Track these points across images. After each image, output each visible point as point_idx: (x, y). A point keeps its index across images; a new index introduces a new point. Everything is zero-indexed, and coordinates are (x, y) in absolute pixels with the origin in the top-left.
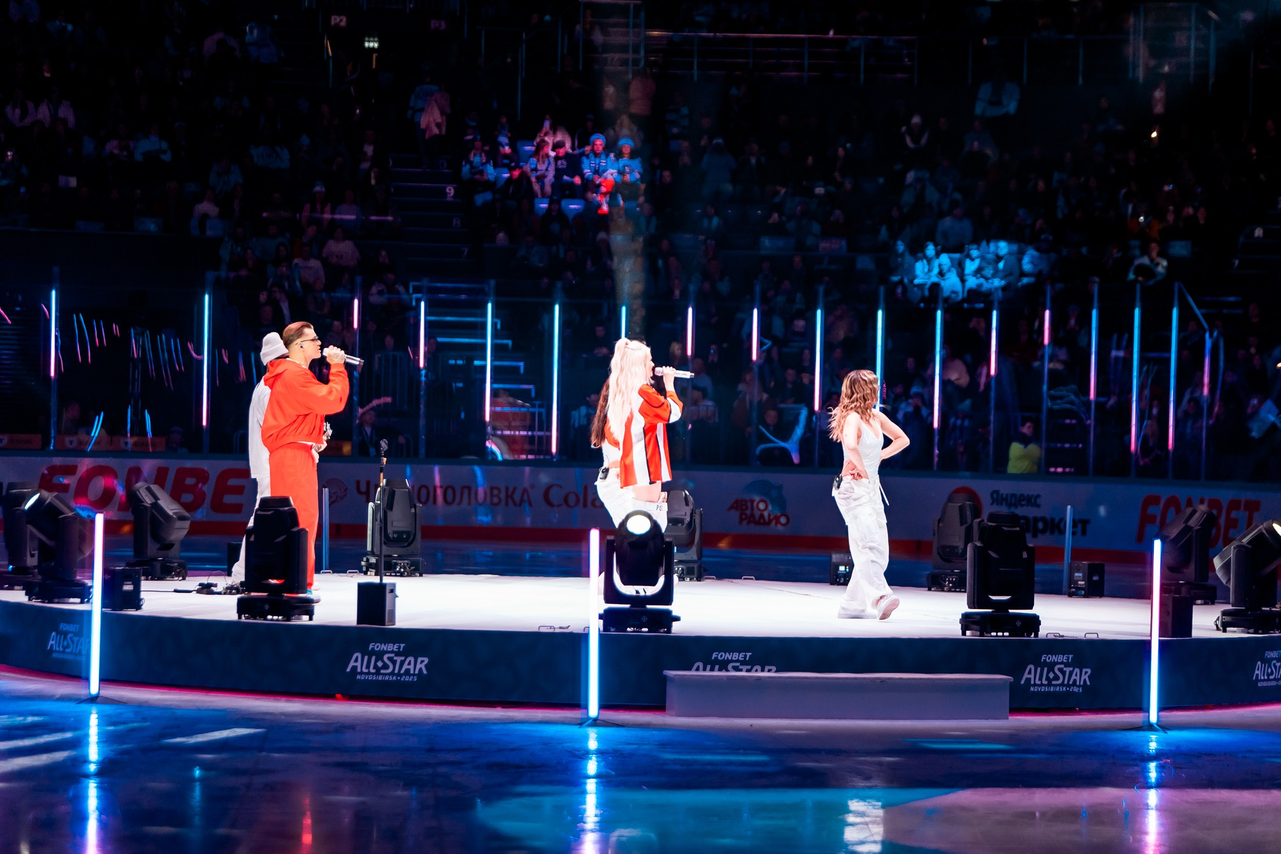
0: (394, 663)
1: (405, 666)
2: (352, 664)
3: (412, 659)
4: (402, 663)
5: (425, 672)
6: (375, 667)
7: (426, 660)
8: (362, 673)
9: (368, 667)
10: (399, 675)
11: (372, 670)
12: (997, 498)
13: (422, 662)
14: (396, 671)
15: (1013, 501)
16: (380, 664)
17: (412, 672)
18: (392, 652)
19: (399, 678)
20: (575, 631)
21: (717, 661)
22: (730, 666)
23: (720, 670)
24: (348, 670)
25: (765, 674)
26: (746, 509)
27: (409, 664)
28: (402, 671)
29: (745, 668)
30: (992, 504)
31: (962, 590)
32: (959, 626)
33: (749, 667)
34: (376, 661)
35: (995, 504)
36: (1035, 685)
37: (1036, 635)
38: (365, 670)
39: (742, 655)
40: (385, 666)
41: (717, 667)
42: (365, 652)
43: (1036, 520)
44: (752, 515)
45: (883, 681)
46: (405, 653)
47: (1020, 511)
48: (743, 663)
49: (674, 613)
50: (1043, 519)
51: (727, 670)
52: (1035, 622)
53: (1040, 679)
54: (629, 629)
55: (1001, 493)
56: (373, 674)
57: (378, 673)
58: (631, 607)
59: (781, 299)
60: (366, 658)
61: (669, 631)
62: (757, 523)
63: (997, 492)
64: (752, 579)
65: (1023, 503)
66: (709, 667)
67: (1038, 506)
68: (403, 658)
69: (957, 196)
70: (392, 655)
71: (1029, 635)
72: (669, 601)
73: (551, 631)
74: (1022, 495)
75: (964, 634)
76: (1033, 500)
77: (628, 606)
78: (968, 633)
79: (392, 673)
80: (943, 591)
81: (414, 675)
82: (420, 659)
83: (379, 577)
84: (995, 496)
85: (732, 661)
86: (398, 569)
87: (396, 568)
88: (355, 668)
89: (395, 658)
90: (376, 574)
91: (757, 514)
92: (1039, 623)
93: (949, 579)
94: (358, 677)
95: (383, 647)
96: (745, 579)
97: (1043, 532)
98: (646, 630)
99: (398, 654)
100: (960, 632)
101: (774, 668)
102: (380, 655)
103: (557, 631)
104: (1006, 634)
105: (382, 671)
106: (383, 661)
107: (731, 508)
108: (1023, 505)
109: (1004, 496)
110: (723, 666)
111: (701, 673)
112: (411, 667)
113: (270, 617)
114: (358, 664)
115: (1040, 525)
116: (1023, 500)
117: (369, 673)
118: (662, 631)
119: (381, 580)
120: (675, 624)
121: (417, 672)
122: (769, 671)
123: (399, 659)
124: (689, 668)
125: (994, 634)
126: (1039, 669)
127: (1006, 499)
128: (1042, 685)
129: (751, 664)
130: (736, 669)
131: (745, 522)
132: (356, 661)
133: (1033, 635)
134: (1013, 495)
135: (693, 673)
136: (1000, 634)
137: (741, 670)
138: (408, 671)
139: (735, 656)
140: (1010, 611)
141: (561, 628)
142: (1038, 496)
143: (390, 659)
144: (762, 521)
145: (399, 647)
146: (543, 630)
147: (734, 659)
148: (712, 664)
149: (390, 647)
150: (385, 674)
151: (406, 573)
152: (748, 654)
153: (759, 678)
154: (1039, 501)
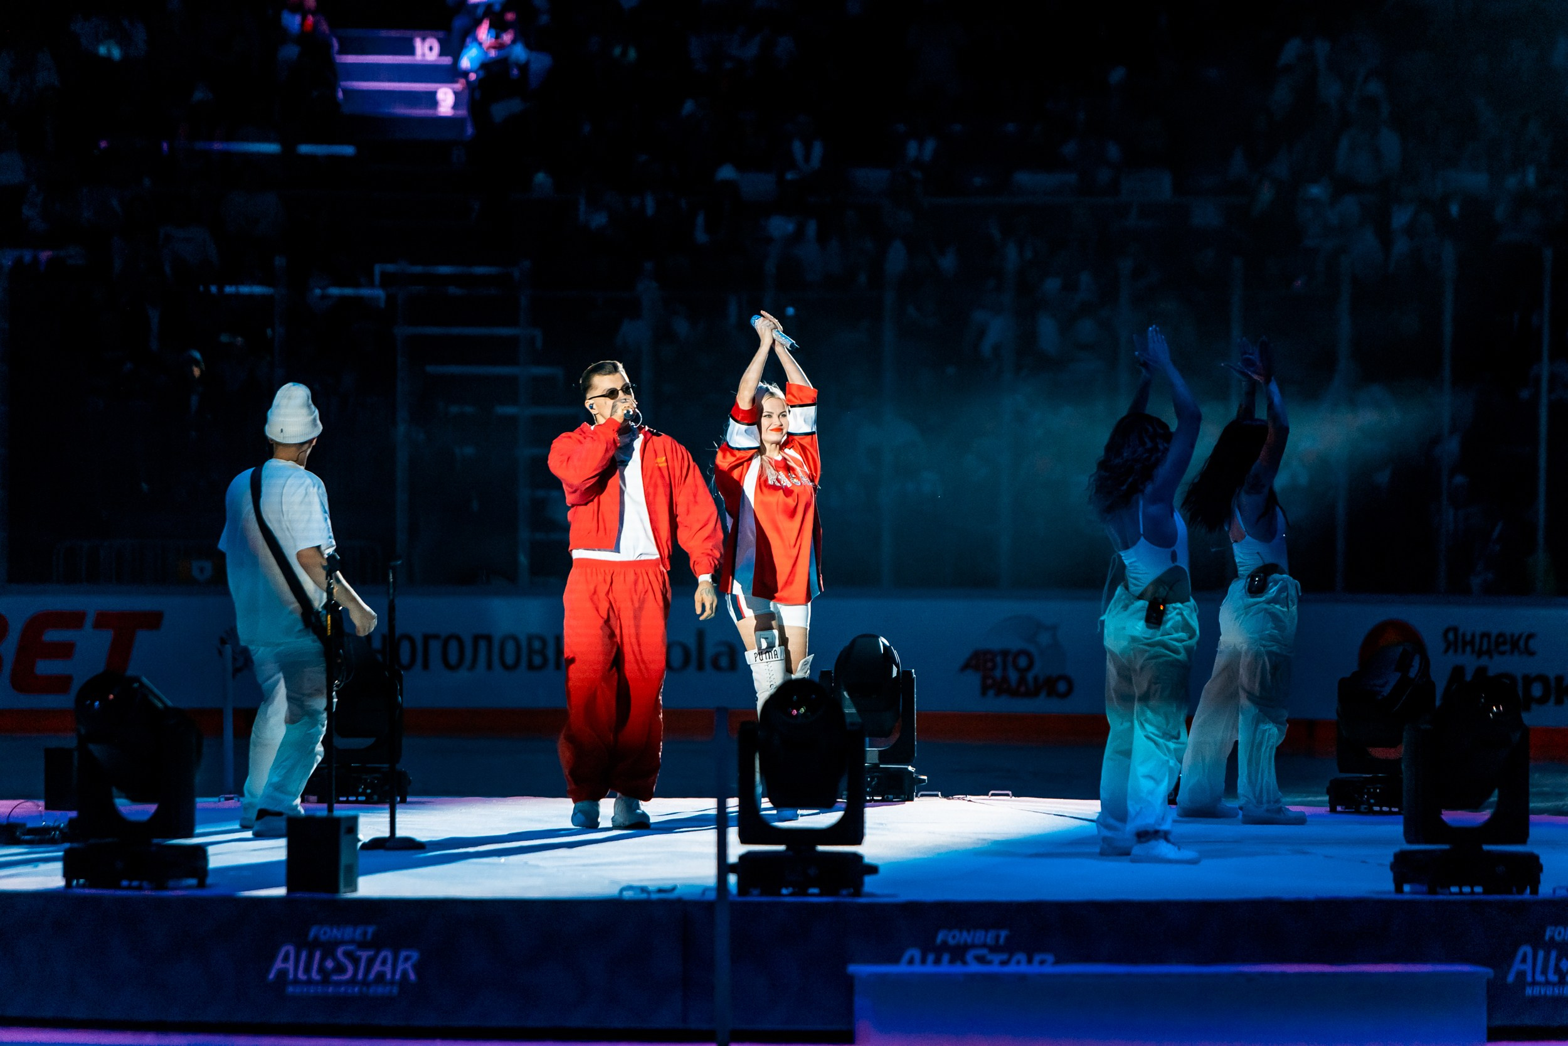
0: (356, 961)
1: (377, 967)
2: (278, 964)
3: (386, 953)
4: (371, 962)
5: (412, 976)
6: (321, 969)
7: (415, 955)
8: (296, 982)
9: (308, 969)
10: (365, 983)
11: (315, 976)
12: (1455, 640)
13: (407, 959)
14: (360, 976)
15: (1485, 647)
16: (330, 964)
17: (389, 976)
18: (352, 942)
19: (365, 989)
20: (687, 897)
21: (945, 946)
22: (970, 956)
23: (952, 961)
24: (271, 976)
25: (1035, 968)
26: (994, 668)
27: (384, 963)
28: (372, 976)
29: (997, 958)
30: (1446, 651)
31: (1394, 809)
32: (1390, 875)
33: (1005, 957)
34: (323, 959)
35: (1451, 652)
36: (1534, 983)
37: (1535, 891)
38: (301, 976)
39: (991, 934)
40: (340, 969)
41: (946, 957)
42: (304, 944)
43: (1528, 680)
44: (1005, 679)
45: (1249, 977)
46: (376, 944)
47: (1498, 665)
48: (995, 949)
49: (867, 860)
50: (1543, 679)
51: (964, 962)
52: (1530, 868)
53: (1544, 972)
54: (784, 891)
55: (1461, 631)
56: (317, 983)
57: (326, 980)
58: (787, 849)
59: (1052, 285)
60: (304, 955)
61: (858, 892)
62: (1014, 693)
63: (1455, 630)
64: (1007, 795)
65: (1502, 648)
66: (931, 957)
67: (1532, 654)
68: (371, 953)
69: (1374, 88)
70: (351, 947)
71: (1521, 891)
72: (858, 839)
73: (644, 896)
74: (1500, 635)
75: (1399, 889)
76: (1522, 643)
77: (782, 848)
78: (1407, 888)
79: (353, 981)
80: (1358, 812)
81: (392, 983)
82: (403, 954)
83: (325, 806)
84: (1451, 636)
85: (973, 946)
86: (360, 790)
87: (358, 788)
88: (282, 973)
89: (359, 953)
90: (319, 801)
91: (1013, 676)
92: (1540, 868)
93: (1369, 789)
94: (290, 989)
95: (335, 933)
96: (993, 795)
97: (1543, 700)
98: (815, 891)
99: (363, 945)
100: (1390, 886)
101: (1050, 958)
102: (329, 949)
103: (655, 896)
104: (1478, 889)
105: (335, 978)
106: (335, 959)
107: (966, 667)
108: (1503, 653)
109: (1468, 638)
110: (958, 953)
111: (917, 968)
112: (388, 969)
113: (125, 883)
114: (290, 965)
115: (1537, 690)
116: (1504, 643)
117: (310, 982)
118: (844, 892)
119: (330, 809)
120: (868, 880)
121: (397, 977)
122: (1042, 962)
123: (364, 955)
124: (896, 960)
125: (1454, 889)
126: (1541, 954)
127: (1472, 643)
128: (1548, 983)
129: (1009, 948)
130: (981, 960)
131: (991, 693)
132: (286, 959)
133: (1528, 891)
134: (1486, 635)
135: (902, 968)
136: (1466, 889)
137: (990, 962)
138: (381, 977)
139: (979, 936)
140: (1486, 847)
141: (660, 891)
142: (1531, 636)
143: (348, 955)
144: (1023, 689)
145: (365, 934)
146: (628, 895)
147: (976, 941)
148: (939, 951)
149: (348, 932)
150: (339, 984)
151: (375, 797)
152: (1004, 934)
153: (1022, 978)
154: (1532, 644)
